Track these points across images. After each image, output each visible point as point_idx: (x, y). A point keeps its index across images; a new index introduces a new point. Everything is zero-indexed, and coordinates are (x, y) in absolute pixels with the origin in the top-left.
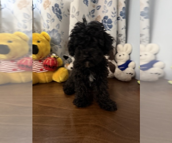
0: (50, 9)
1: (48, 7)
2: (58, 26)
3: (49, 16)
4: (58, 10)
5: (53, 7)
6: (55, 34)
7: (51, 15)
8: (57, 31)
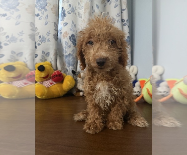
0: (67, 38)
1: (66, 36)
2: (73, 52)
3: (67, 44)
4: (74, 39)
5: (70, 37)
6: (71, 58)
7: (68, 43)
8: (72, 55)
